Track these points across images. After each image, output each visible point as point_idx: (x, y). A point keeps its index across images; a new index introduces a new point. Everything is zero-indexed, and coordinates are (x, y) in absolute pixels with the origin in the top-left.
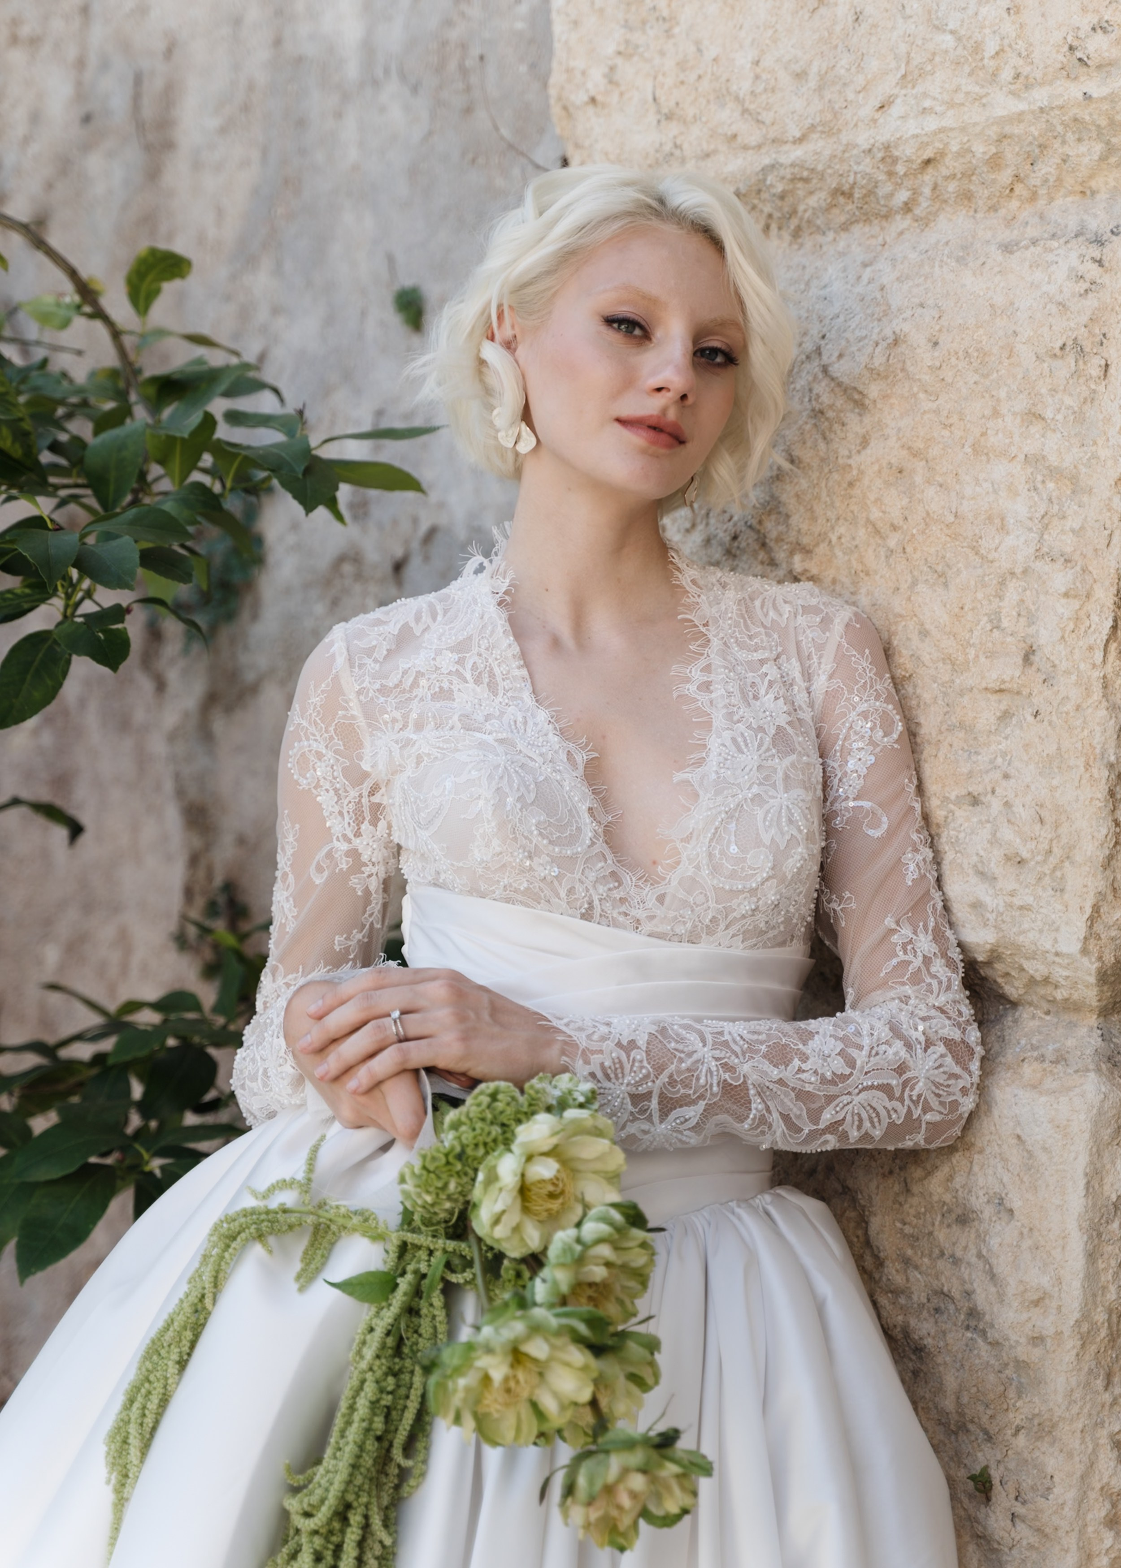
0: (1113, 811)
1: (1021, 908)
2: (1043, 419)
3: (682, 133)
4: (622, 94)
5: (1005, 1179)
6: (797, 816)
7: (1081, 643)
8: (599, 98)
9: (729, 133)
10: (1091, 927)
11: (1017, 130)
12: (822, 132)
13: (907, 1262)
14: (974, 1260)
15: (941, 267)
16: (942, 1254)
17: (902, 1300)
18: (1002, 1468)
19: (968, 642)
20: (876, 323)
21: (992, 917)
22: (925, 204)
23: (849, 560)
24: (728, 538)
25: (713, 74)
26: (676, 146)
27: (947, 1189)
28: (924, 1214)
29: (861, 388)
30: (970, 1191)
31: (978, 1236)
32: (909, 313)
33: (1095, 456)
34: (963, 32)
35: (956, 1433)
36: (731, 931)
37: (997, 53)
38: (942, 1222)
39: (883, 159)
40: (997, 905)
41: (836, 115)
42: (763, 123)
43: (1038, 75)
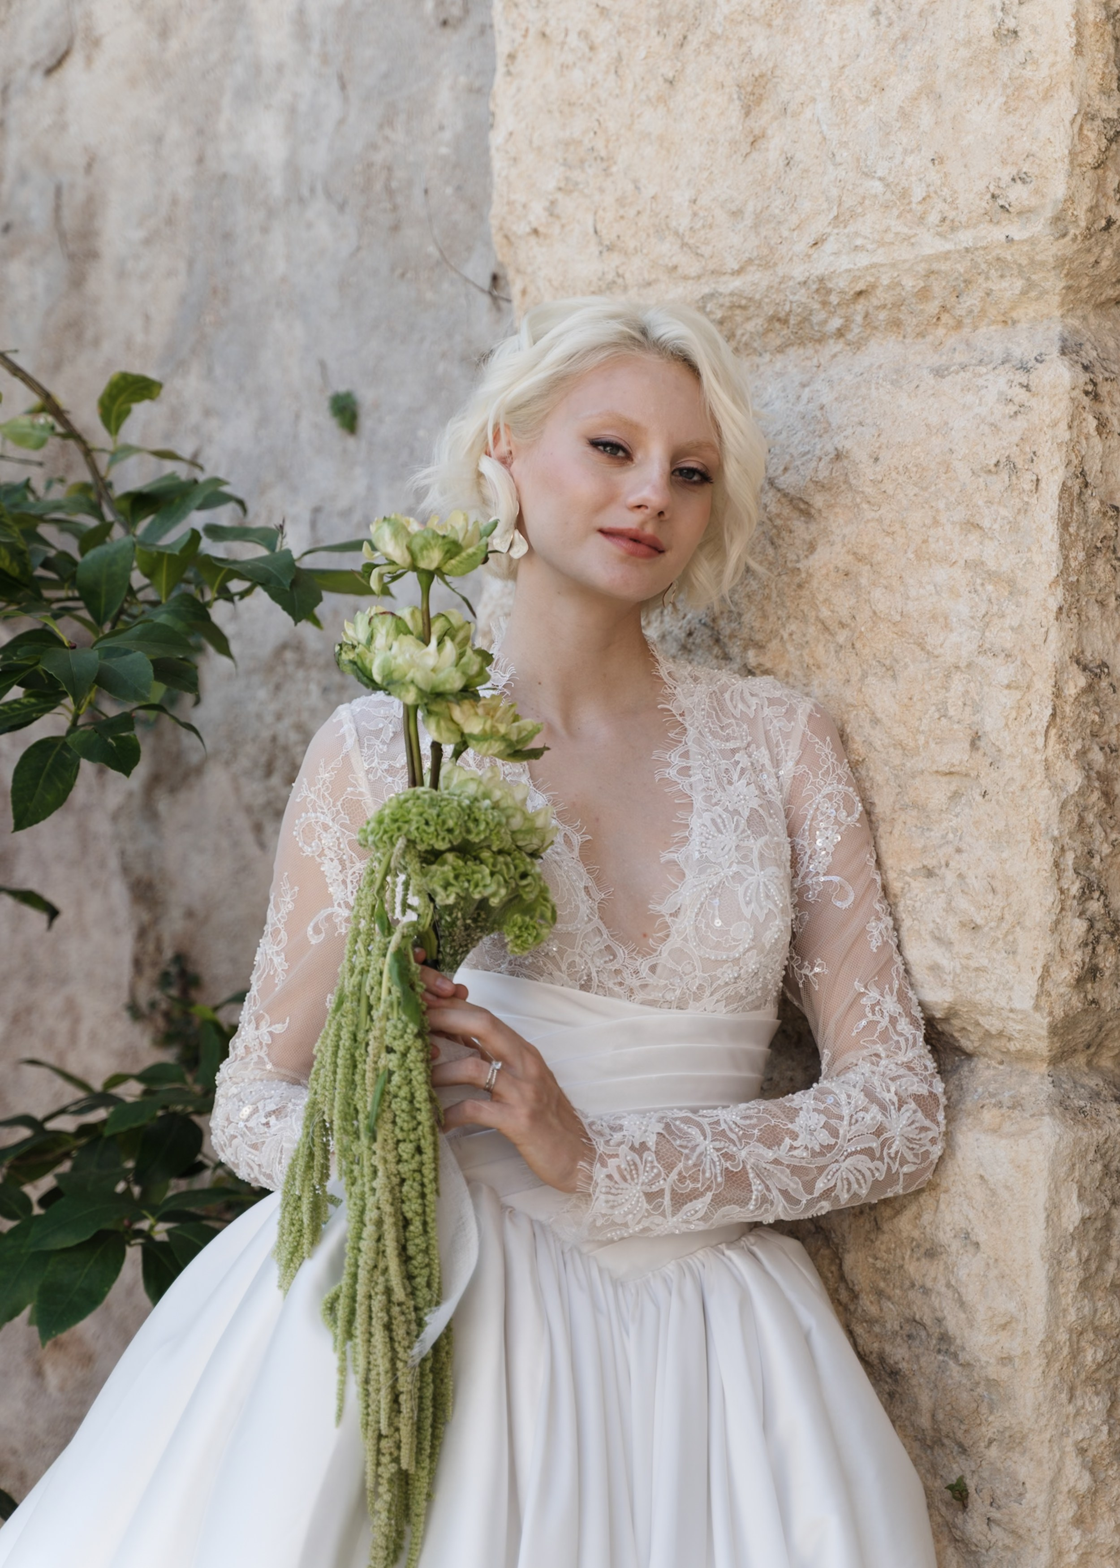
0: (1058, 880)
1: (977, 969)
2: (981, 528)
3: (623, 264)
4: (563, 226)
5: (971, 1216)
6: (773, 891)
7: (1023, 730)
8: (541, 229)
9: (670, 265)
10: (1042, 985)
11: (944, 267)
12: (759, 265)
13: (880, 1294)
14: (943, 1289)
15: (877, 389)
16: (913, 1285)
17: (877, 1329)
18: (976, 1477)
19: (918, 730)
20: (817, 439)
21: (949, 978)
22: (856, 330)
23: (801, 655)
24: (683, 635)
25: (652, 211)
26: (618, 275)
27: (916, 1226)
28: (895, 1250)
29: (807, 499)
30: (937, 1227)
31: (946, 1268)
32: (849, 431)
33: (1030, 562)
34: (891, 179)
35: (931, 1448)
36: (716, 997)
37: (924, 199)
38: (911, 1257)
39: (817, 290)
40: (954, 967)
41: (771, 249)
42: (702, 256)
43: (964, 219)
